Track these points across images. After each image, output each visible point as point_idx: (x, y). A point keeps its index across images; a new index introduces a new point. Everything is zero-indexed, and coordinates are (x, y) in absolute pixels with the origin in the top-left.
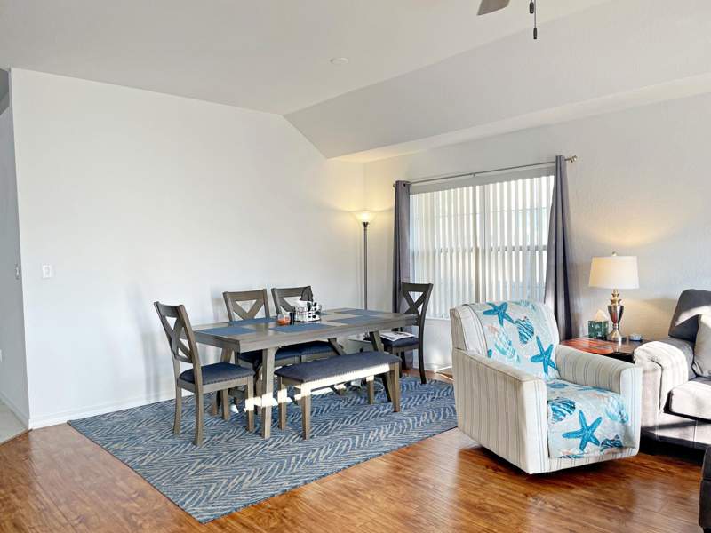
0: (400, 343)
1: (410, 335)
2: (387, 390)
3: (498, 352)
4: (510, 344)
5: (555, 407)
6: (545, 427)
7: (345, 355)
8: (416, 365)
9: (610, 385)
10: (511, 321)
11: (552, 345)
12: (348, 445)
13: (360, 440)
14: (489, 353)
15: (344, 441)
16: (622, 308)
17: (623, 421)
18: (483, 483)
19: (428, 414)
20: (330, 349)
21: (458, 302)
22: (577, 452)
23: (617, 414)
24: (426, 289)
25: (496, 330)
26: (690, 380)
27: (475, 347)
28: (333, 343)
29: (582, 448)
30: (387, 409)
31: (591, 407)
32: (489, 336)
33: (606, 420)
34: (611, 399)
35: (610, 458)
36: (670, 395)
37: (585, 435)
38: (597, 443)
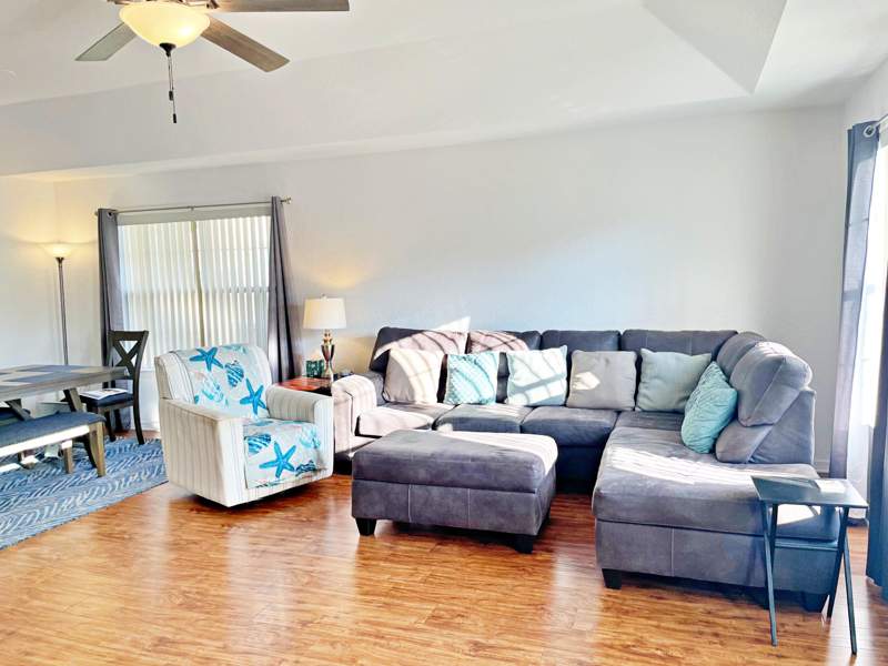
0: (107, 401)
1: (122, 391)
2: (89, 454)
3: (205, 397)
4: (218, 388)
5: (252, 441)
6: (242, 462)
7: (31, 420)
8: (133, 427)
9: (305, 417)
10: (220, 365)
11: (262, 387)
12: (34, 517)
13: (50, 510)
14: (196, 399)
15: (29, 514)
16: (333, 347)
17: (316, 447)
18: (182, 524)
19: (140, 474)
20: (11, 415)
21: (162, 351)
22: (274, 479)
23: (310, 441)
24: (140, 337)
25: (203, 375)
26: (378, 405)
27: (181, 395)
28: (16, 408)
29: (277, 476)
30: (90, 475)
31: (286, 437)
32: (195, 381)
33: (301, 449)
34: (305, 429)
35: (306, 481)
36: (358, 419)
37: (281, 463)
38: (292, 469)
